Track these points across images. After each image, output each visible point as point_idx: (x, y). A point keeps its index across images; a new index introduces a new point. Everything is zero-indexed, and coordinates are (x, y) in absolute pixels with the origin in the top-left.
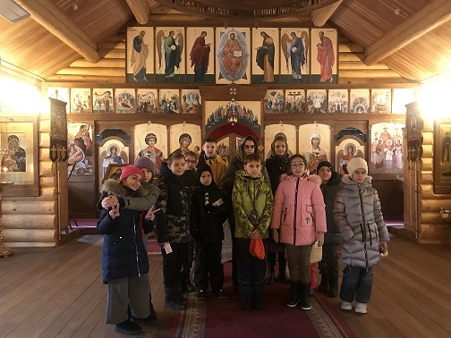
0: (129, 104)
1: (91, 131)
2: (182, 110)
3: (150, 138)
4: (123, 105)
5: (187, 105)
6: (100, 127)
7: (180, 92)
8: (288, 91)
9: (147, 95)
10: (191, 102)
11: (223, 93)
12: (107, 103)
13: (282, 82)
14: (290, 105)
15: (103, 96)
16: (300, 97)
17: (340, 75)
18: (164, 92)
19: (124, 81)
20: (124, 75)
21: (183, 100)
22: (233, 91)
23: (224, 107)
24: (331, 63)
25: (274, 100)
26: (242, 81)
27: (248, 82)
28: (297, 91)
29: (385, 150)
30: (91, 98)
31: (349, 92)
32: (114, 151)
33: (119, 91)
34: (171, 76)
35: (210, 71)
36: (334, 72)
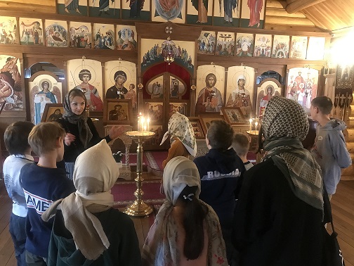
0: (61, 37)
1: (19, 65)
2: (117, 47)
3: (84, 74)
4: (55, 38)
5: (122, 42)
6: (30, 61)
7: (115, 27)
8: (219, 33)
9: (80, 28)
10: (126, 39)
11: (158, 31)
12: (36, 35)
13: (215, 24)
14: (221, 46)
15: (31, 27)
16: (230, 39)
17: (266, 21)
18: (98, 26)
19: (54, 11)
20: (54, 4)
21: (118, 36)
22: (169, 30)
23: (160, 46)
24: (259, 9)
25: (207, 40)
26: (177, 20)
27: (183, 21)
28: (228, 34)
29: (298, 92)
30: (17, 28)
31: (273, 37)
32: (46, 87)
33: (49, 23)
34: (106, 10)
35: (146, 8)
36: (262, 18)
